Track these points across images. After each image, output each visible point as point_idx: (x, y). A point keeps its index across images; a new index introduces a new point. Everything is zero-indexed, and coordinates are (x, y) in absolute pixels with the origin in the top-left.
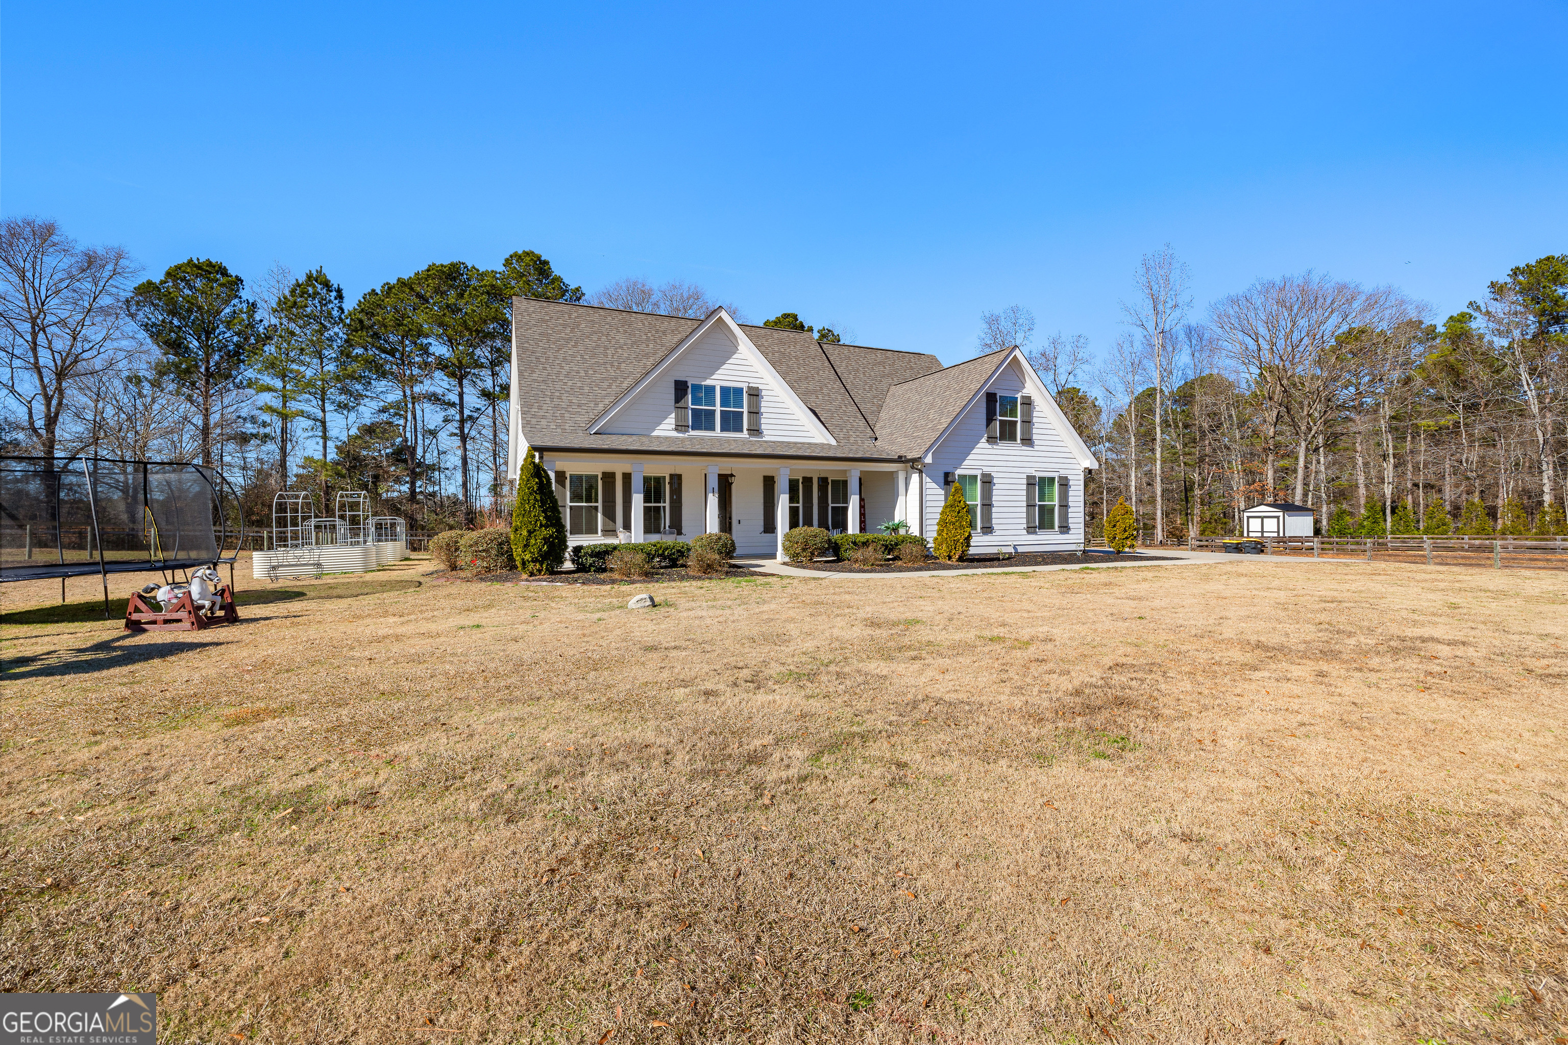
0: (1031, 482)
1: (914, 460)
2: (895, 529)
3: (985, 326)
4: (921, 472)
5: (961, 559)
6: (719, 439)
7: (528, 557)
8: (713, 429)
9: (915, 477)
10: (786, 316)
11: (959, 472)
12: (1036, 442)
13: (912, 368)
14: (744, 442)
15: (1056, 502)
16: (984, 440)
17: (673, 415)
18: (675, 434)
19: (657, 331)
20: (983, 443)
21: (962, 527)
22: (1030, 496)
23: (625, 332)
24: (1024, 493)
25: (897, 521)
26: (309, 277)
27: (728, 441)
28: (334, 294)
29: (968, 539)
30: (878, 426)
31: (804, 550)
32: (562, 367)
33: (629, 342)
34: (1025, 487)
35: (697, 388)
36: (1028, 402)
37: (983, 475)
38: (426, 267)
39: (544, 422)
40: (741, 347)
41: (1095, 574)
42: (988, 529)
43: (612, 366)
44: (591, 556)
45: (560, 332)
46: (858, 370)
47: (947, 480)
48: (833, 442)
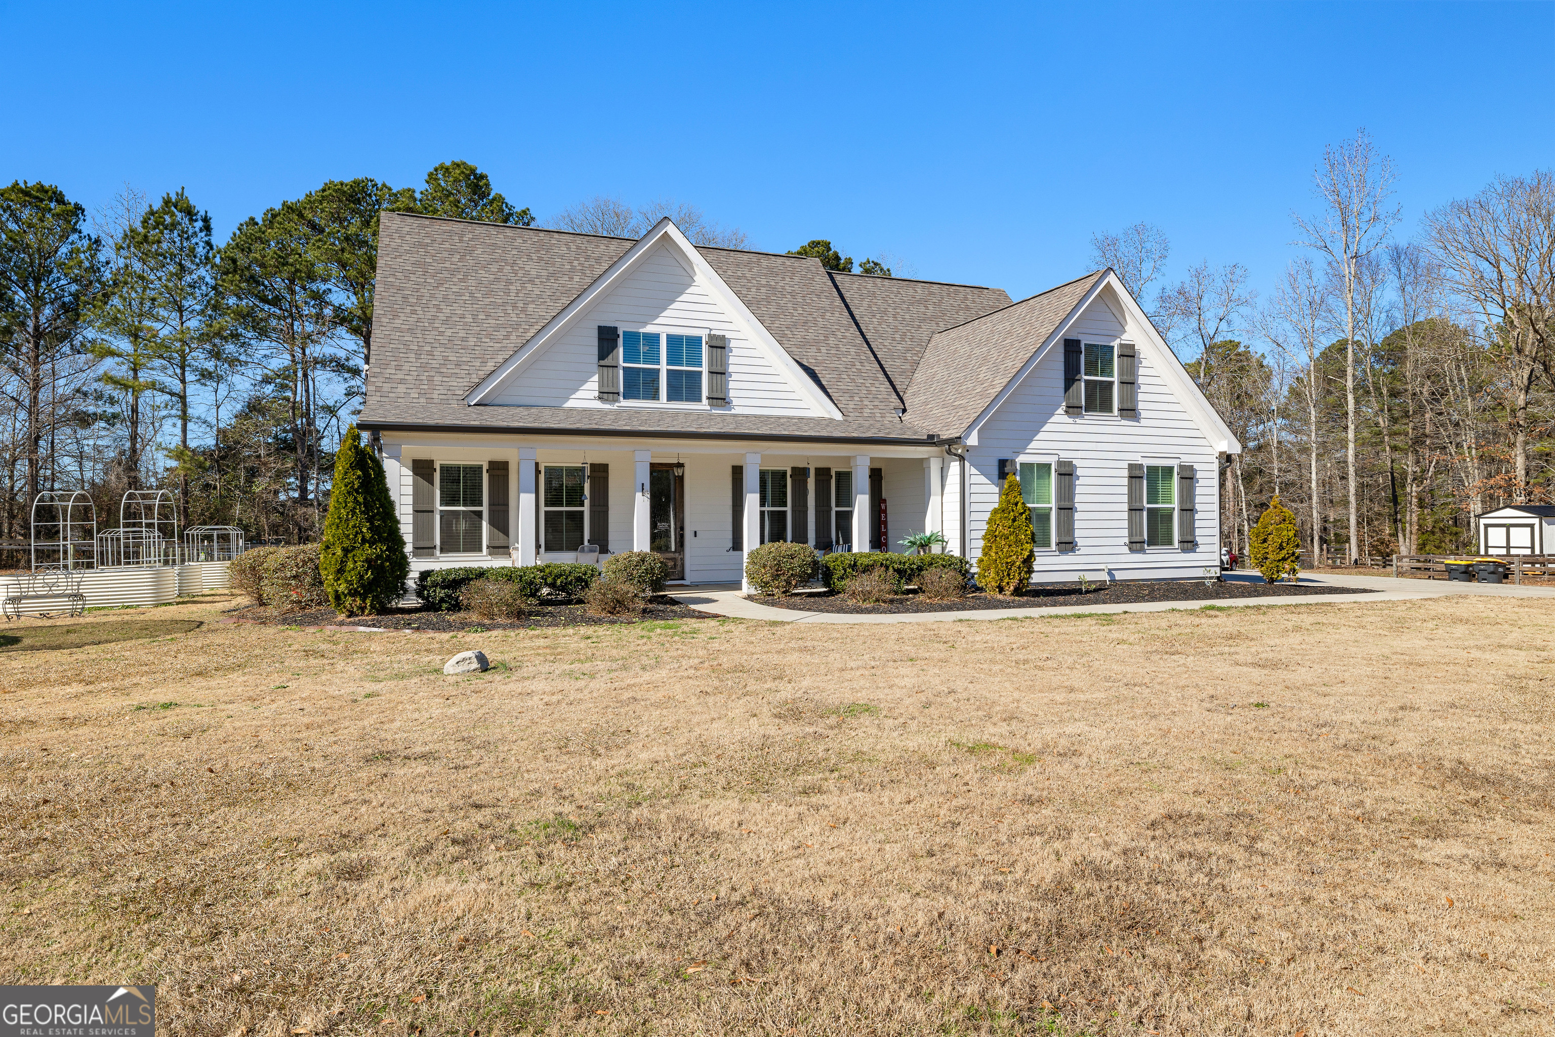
0: (1135, 474)
1: (951, 442)
2: (925, 545)
3: (1097, 253)
4: (962, 458)
5: (1017, 592)
6: (662, 413)
7: (342, 588)
8: (655, 396)
9: (954, 467)
10: (815, 244)
11: (1021, 459)
12: (1144, 414)
13: (968, 308)
14: (699, 415)
15: (1175, 504)
16: (1061, 411)
17: (596, 378)
18: (598, 405)
19: (588, 258)
20: (1060, 416)
21: (1018, 542)
22: (1133, 495)
23: (540, 259)
24: (1125, 490)
25: (928, 533)
26: (167, 202)
27: (676, 414)
28: (199, 224)
29: (1028, 561)
30: (910, 391)
31: (776, 577)
32: (439, 310)
33: (544, 273)
34: (1125, 481)
35: (632, 338)
36: (1130, 354)
37: (1060, 463)
38: (320, 187)
39: (402, 389)
40: (699, 278)
41: (1222, 619)
42: (1067, 545)
43: (515, 307)
44: (443, 588)
45: (444, 260)
46: (885, 312)
47: (1003, 469)
48: (838, 416)
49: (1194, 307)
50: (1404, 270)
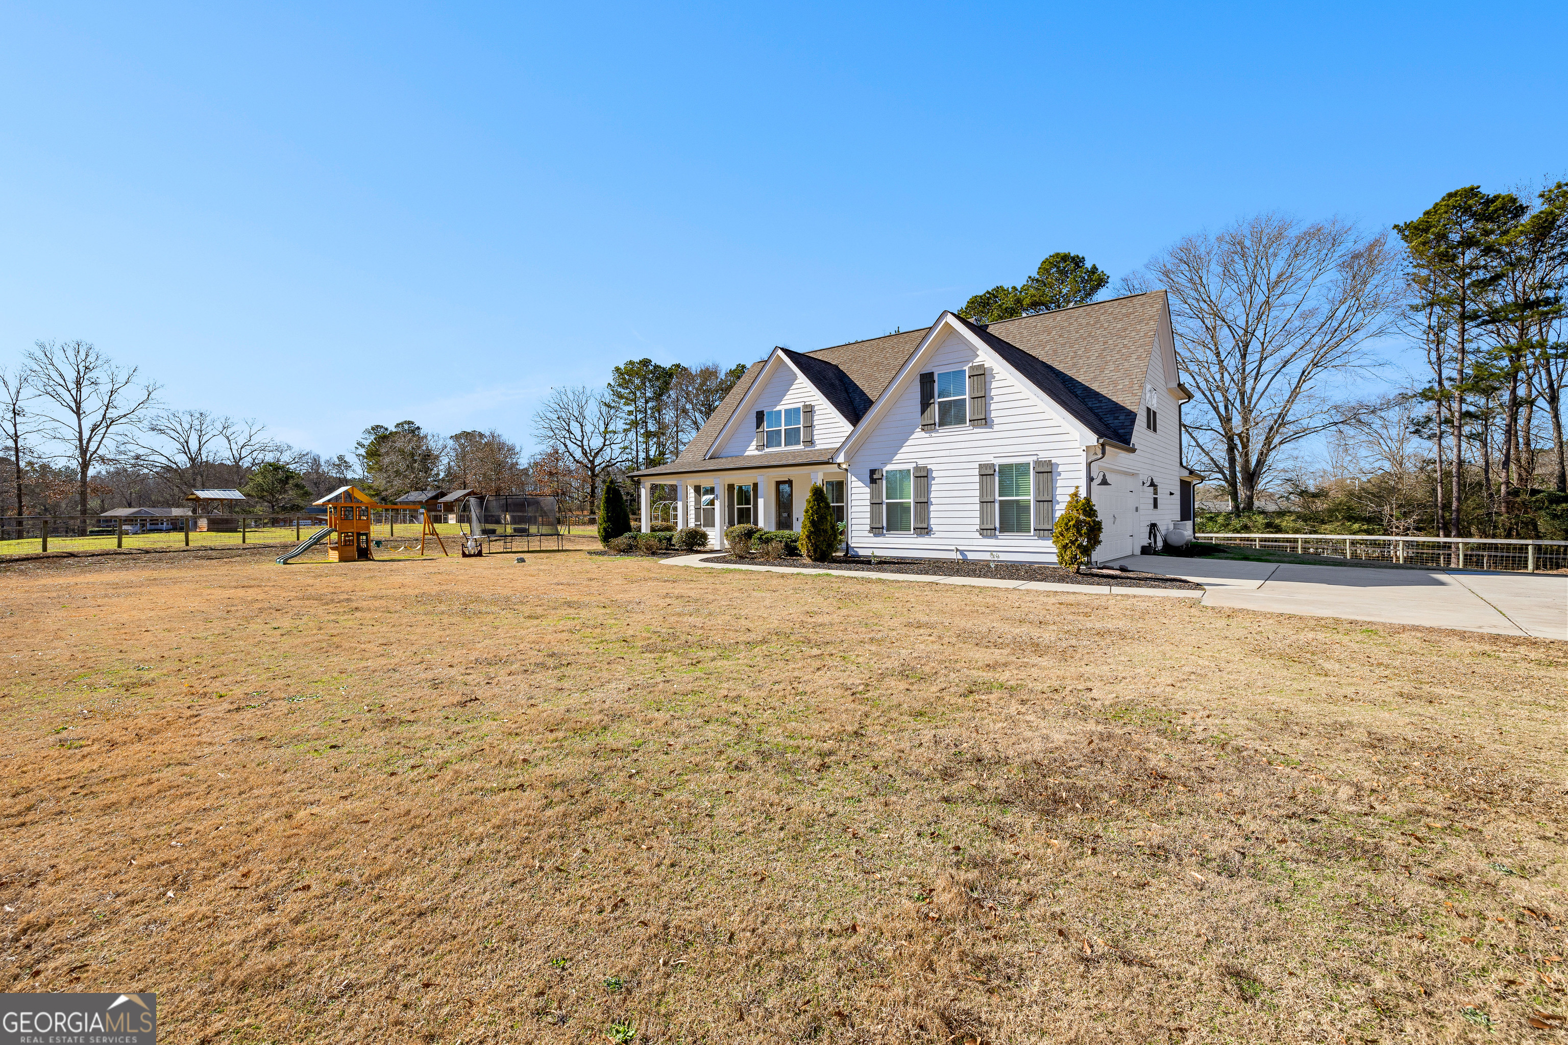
0: (986, 473)
6: (783, 453)
8: (780, 445)
14: (799, 451)
15: (1031, 496)
16: (918, 429)
17: (756, 438)
18: (756, 452)
20: (919, 434)
22: (985, 490)
24: (977, 486)
27: (789, 453)
34: (977, 479)
35: (770, 413)
36: (980, 373)
37: (918, 469)
40: (797, 379)
42: (924, 530)
47: (873, 477)
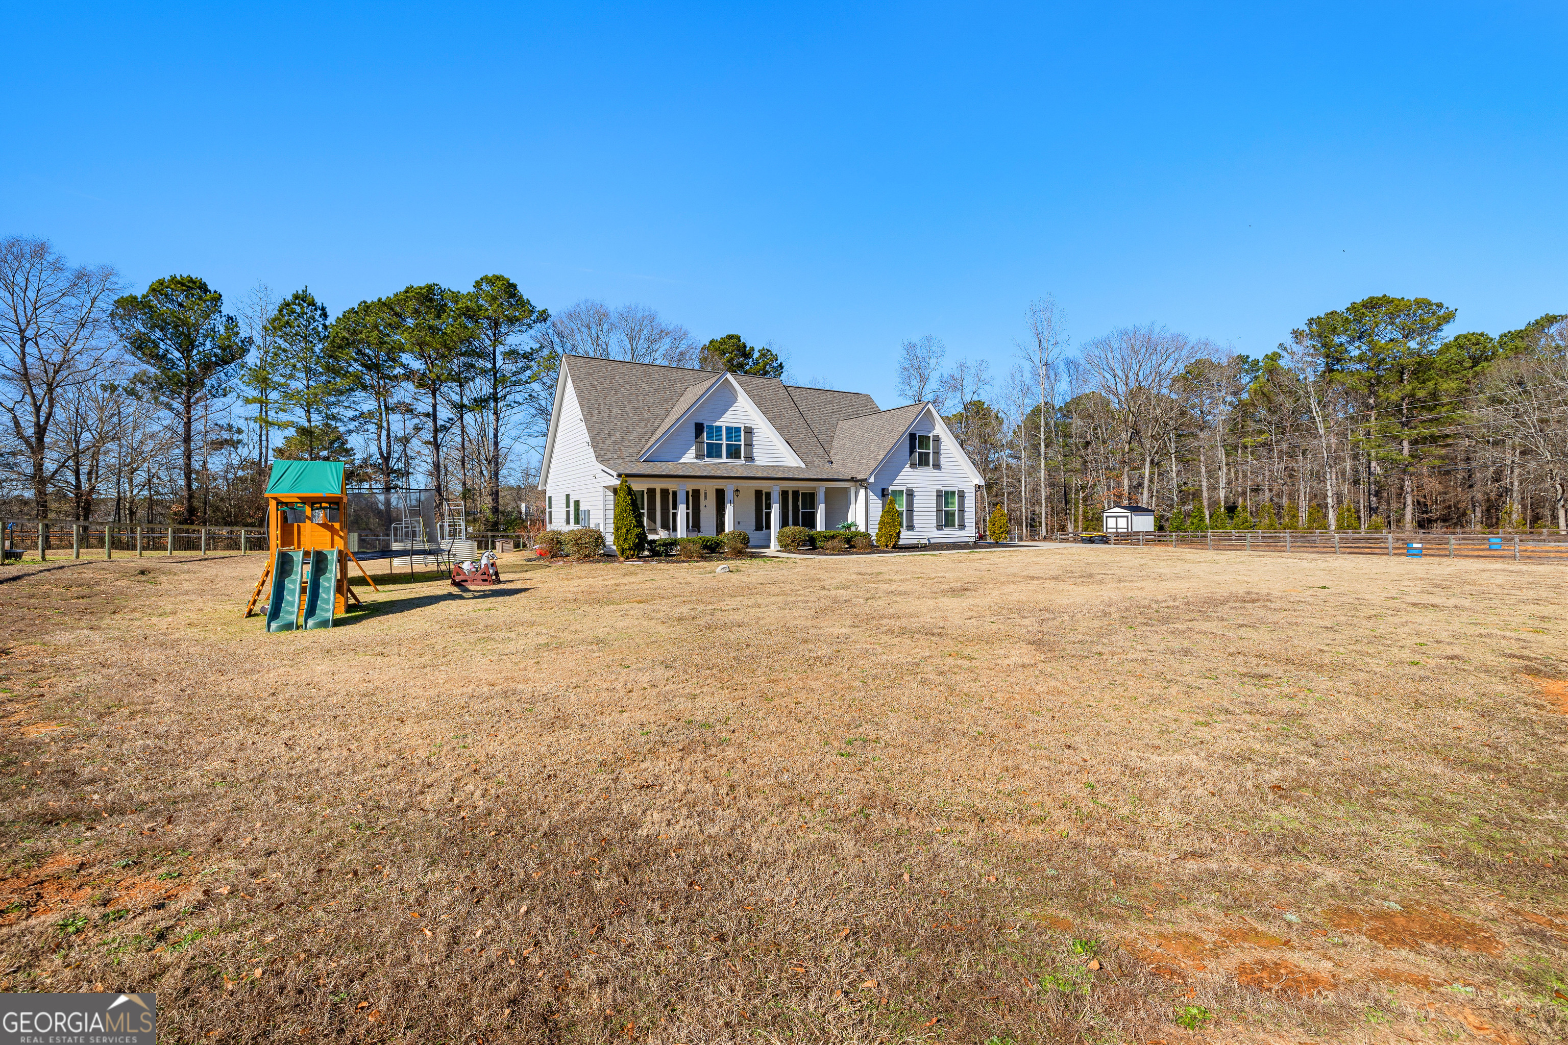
0: (939, 494)
1: (862, 481)
2: (849, 528)
4: (866, 488)
5: (894, 547)
6: (725, 466)
7: (626, 546)
8: (721, 457)
9: (862, 492)
11: (891, 488)
12: (943, 467)
13: (853, 406)
14: (743, 466)
15: (956, 508)
16: (908, 466)
17: (694, 447)
19: (670, 380)
20: (907, 468)
21: (894, 526)
22: (938, 504)
23: (648, 381)
24: (935, 502)
25: (849, 522)
26: (296, 297)
27: (731, 467)
29: (899, 534)
30: (832, 452)
31: (793, 541)
32: (611, 412)
33: (652, 390)
34: (935, 498)
35: (710, 428)
36: (937, 439)
37: (907, 490)
38: (403, 289)
39: (609, 454)
40: (740, 399)
41: (977, 555)
42: (911, 527)
43: (644, 410)
44: (663, 546)
45: (602, 383)
46: (814, 408)
47: (884, 494)
48: (803, 466)
49: (958, 385)
50: (1071, 372)
